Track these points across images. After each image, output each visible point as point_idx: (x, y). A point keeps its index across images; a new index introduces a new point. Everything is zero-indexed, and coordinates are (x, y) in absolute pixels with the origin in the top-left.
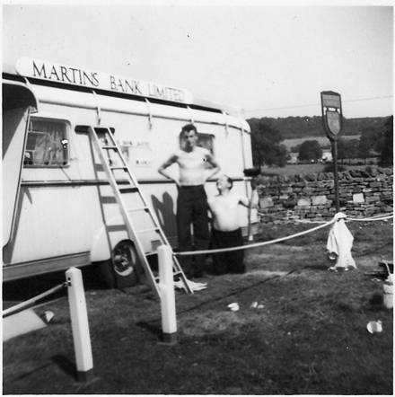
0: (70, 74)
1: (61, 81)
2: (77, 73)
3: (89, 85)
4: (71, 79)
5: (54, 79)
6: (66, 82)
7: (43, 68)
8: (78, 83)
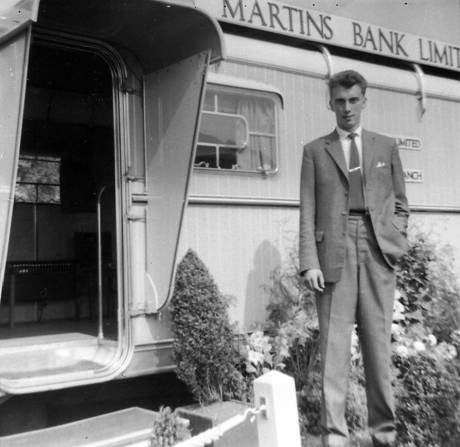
0: (284, 15)
1: (268, 28)
2: (296, 15)
3: (315, 37)
4: (286, 25)
5: (256, 24)
6: (277, 29)
7: (240, 4)
8: (296, 33)
